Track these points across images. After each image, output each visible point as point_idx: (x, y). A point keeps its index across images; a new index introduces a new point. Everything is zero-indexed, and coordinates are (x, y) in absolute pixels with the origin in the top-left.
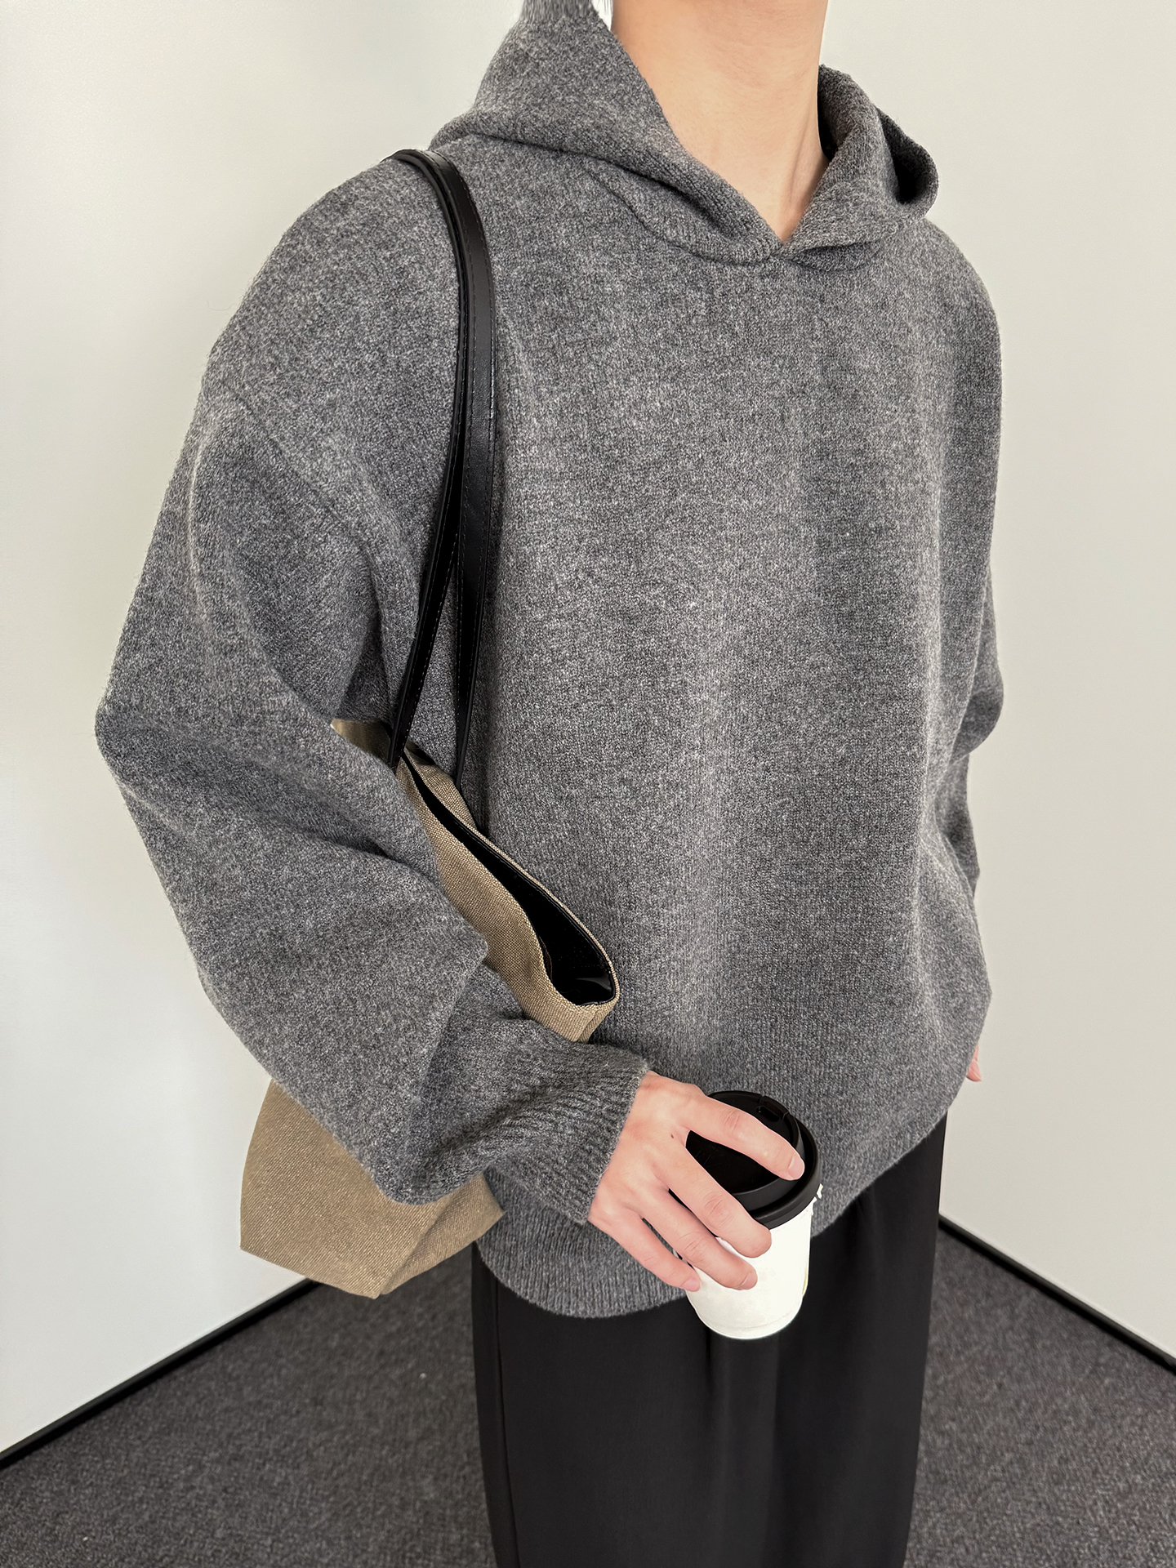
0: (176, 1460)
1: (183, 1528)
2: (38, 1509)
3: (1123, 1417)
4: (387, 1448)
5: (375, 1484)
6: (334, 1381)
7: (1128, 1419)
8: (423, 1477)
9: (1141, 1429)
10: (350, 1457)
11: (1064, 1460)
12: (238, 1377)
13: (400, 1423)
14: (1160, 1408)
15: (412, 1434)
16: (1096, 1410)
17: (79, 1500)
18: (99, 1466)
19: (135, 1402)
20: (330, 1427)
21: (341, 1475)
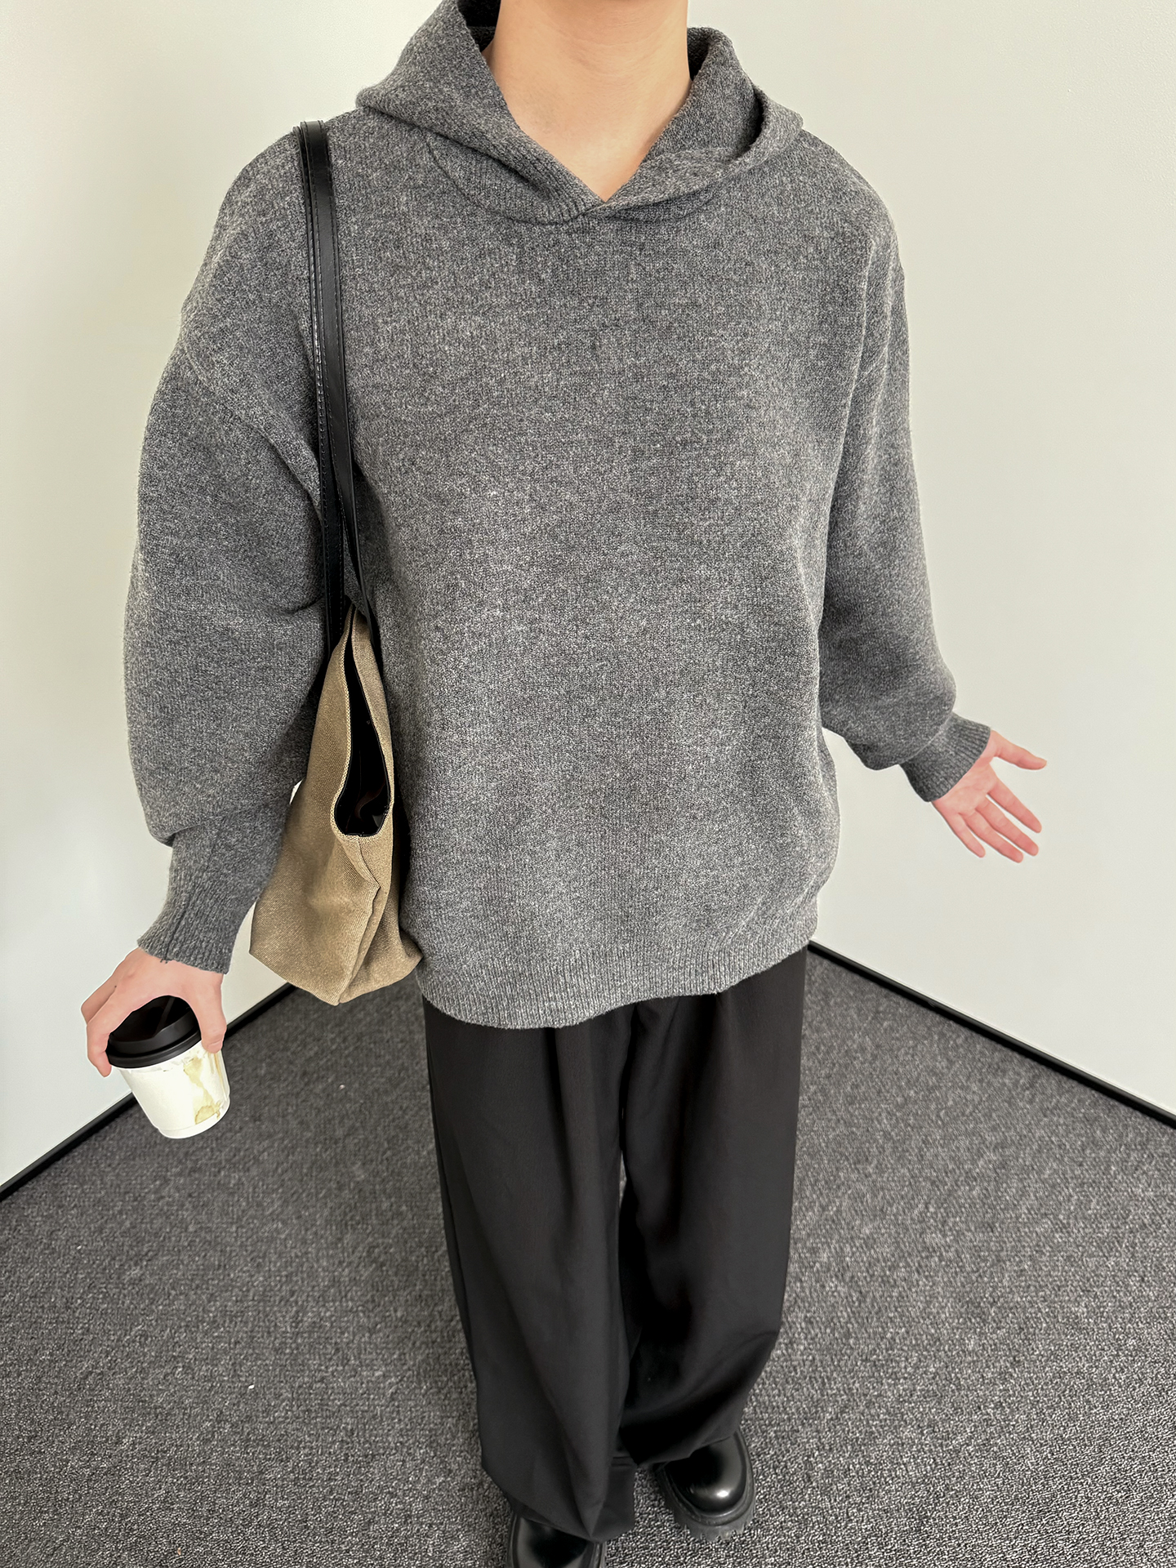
0: (144, 1178)
1: (161, 1229)
2: (34, 1231)
3: (899, 1049)
4: (320, 1146)
5: (314, 1174)
6: (267, 1101)
7: (903, 1051)
8: (354, 1164)
9: (913, 1056)
10: (290, 1157)
11: (855, 1086)
13: (328, 1126)
14: (926, 1039)
15: (339, 1133)
16: (878, 1046)
17: (67, 1219)
18: (79, 1191)
19: (99, 1139)
20: (270, 1136)
21: (285, 1171)
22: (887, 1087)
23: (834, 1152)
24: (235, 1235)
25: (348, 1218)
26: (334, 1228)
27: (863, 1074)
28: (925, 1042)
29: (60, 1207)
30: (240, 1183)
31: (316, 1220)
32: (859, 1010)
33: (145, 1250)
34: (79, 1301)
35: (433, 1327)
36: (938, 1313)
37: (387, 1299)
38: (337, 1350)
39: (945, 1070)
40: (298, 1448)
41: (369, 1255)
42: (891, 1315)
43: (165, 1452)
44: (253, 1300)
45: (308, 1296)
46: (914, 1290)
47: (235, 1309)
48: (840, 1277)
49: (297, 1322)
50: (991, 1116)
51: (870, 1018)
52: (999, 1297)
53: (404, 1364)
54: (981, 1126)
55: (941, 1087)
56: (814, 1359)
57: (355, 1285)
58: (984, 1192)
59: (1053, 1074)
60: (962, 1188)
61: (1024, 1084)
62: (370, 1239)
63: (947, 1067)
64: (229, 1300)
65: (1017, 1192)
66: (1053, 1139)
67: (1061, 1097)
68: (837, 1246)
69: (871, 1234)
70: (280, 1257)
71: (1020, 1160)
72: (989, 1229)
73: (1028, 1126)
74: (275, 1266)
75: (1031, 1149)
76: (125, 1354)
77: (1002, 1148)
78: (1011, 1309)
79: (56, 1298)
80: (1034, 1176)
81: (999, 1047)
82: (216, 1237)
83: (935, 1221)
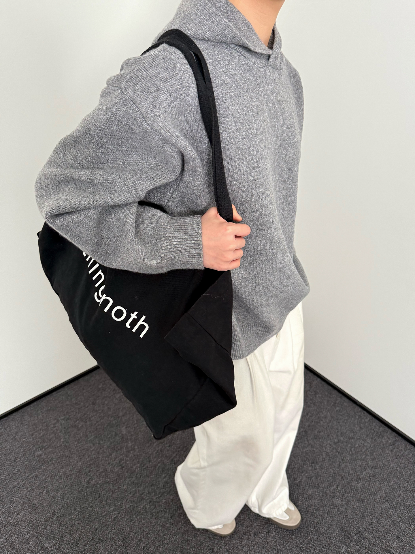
22: (332, 434)
23: (304, 457)
24: (76, 445)
25: (116, 447)
26: (110, 449)
27: (323, 427)
28: (352, 418)
29: (22, 424)
31: (104, 446)
32: (328, 401)
33: (45, 445)
34: (19, 459)
35: (135, 495)
36: (332, 533)
37: (121, 481)
38: (99, 497)
39: (358, 432)
40: (77, 531)
41: (120, 462)
42: (312, 529)
43: (32, 521)
44: (76, 471)
45: (95, 474)
46: (324, 521)
49: (89, 482)
50: (373, 454)
51: (331, 405)
52: (359, 532)
53: (122, 507)
54: (368, 457)
55: (354, 438)
56: (276, 541)
57: (112, 473)
58: (363, 485)
59: (404, 441)
60: (354, 482)
61: (390, 443)
62: (121, 457)
63: (359, 430)
64: (68, 469)
65: (377, 489)
66: (398, 469)
67: (405, 452)
68: (296, 496)
69: (312, 494)
71: (381, 475)
72: (362, 502)
73: (388, 461)
74: (86, 460)
75: (387, 471)
76: (29, 482)
77: (375, 468)
78: (364, 538)
79: (12, 456)
80: (386, 483)
81: (383, 425)
82: (69, 445)
83: (340, 494)
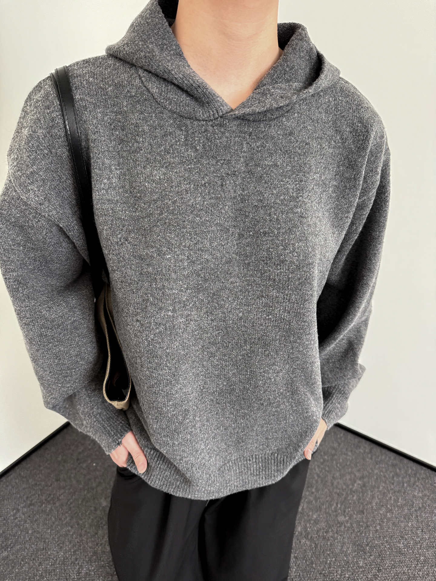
1: (16, 533)
4: (86, 491)
5: (84, 504)
8: (101, 499)
10: (73, 497)
12: (26, 477)
13: (89, 482)
20: (64, 488)
21: (71, 503)
24: (50, 534)
26: (94, 528)
30: (51, 510)
31: (85, 525)
33: (9, 543)
42: (328, 553)
44: (59, 564)
45: (83, 561)
46: (336, 541)
47: (51, 569)
48: (306, 537)
52: (369, 542)
58: (358, 497)
60: (350, 496)
64: (48, 565)
70: (70, 543)
